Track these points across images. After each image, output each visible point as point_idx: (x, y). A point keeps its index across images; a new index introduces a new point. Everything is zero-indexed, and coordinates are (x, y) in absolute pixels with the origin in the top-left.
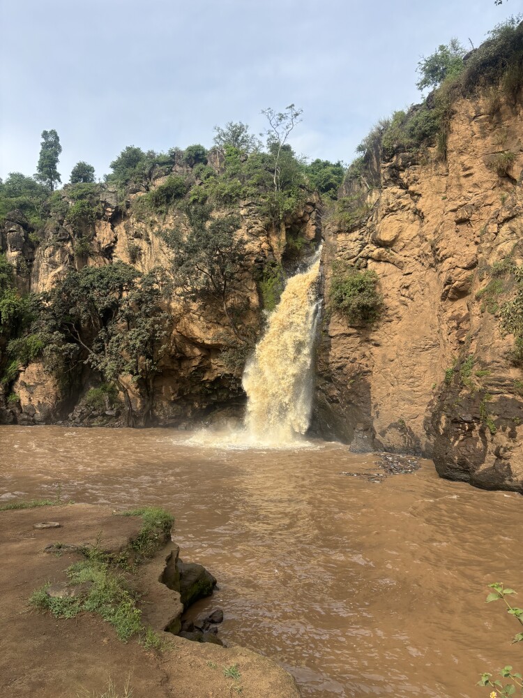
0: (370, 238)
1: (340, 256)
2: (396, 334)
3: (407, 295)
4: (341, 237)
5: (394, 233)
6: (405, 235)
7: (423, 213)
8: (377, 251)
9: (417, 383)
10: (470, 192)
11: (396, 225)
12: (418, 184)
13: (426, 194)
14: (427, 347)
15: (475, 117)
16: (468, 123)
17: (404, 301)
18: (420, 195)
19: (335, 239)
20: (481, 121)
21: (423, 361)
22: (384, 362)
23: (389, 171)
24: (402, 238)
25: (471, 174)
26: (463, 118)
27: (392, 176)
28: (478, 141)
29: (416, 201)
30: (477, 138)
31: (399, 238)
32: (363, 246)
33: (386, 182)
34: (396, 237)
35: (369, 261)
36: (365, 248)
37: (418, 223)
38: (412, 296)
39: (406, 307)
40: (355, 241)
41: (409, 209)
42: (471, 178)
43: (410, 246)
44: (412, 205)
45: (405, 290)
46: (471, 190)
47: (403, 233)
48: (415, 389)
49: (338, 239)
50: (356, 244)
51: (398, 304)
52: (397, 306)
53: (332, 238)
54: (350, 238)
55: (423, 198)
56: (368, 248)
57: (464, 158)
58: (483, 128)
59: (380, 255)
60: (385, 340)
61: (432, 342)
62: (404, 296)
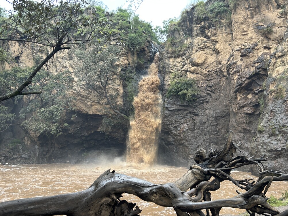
0: (188, 61)
1: (173, 69)
2: (206, 110)
3: (211, 90)
4: (171, 60)
5: (203, 60)
6: (209, 61)
7: (219, 51)
8: (193, 68)
9: (218, 134)
10: (245, 43)
11: (204, 56)
12: (216, 36)
13: (220, 41)
14: (223, 116)
15: (248, 8)
16: (245, 10)
17: (209, 93)
18: (217, 42)
19: (169, 61)
20: (251, 10)
21: (221, 123)
22: (201, 124)
23: (200, 29)
24: (207, 62)
25: (246, 34)
26: (243, 8)
27: (201, 31)
28: (250, 19)
29: (214, 45)
30: (249, 18)
31: (205, 62)
32: (184, 65)
33: (197, 34)
34: (204, 61)
35: (188, 73)
36: (185, 66)
37: (215, 56)
38: (214, 91)
39: (210, 96)
40: (180, 62)
41: (210, 48)
42: (246, 36)
43: (211, 67)
44: (213, 47)
45: (209, 88)
46: (246, 41)
47: (207, 60)
48: (218, 137)
49: (170, 61)
50: (180, 64)
51: (206, 94)
52: (205, 96)
53: (167, 60)
54: (177, 61)
55: (219, 43)
56: (187, 66)
57: (243, 26)
58: (252, 14)
59: (194, 70)
60: (201, 113)
61: (226, 114)
62: (209, 91)
